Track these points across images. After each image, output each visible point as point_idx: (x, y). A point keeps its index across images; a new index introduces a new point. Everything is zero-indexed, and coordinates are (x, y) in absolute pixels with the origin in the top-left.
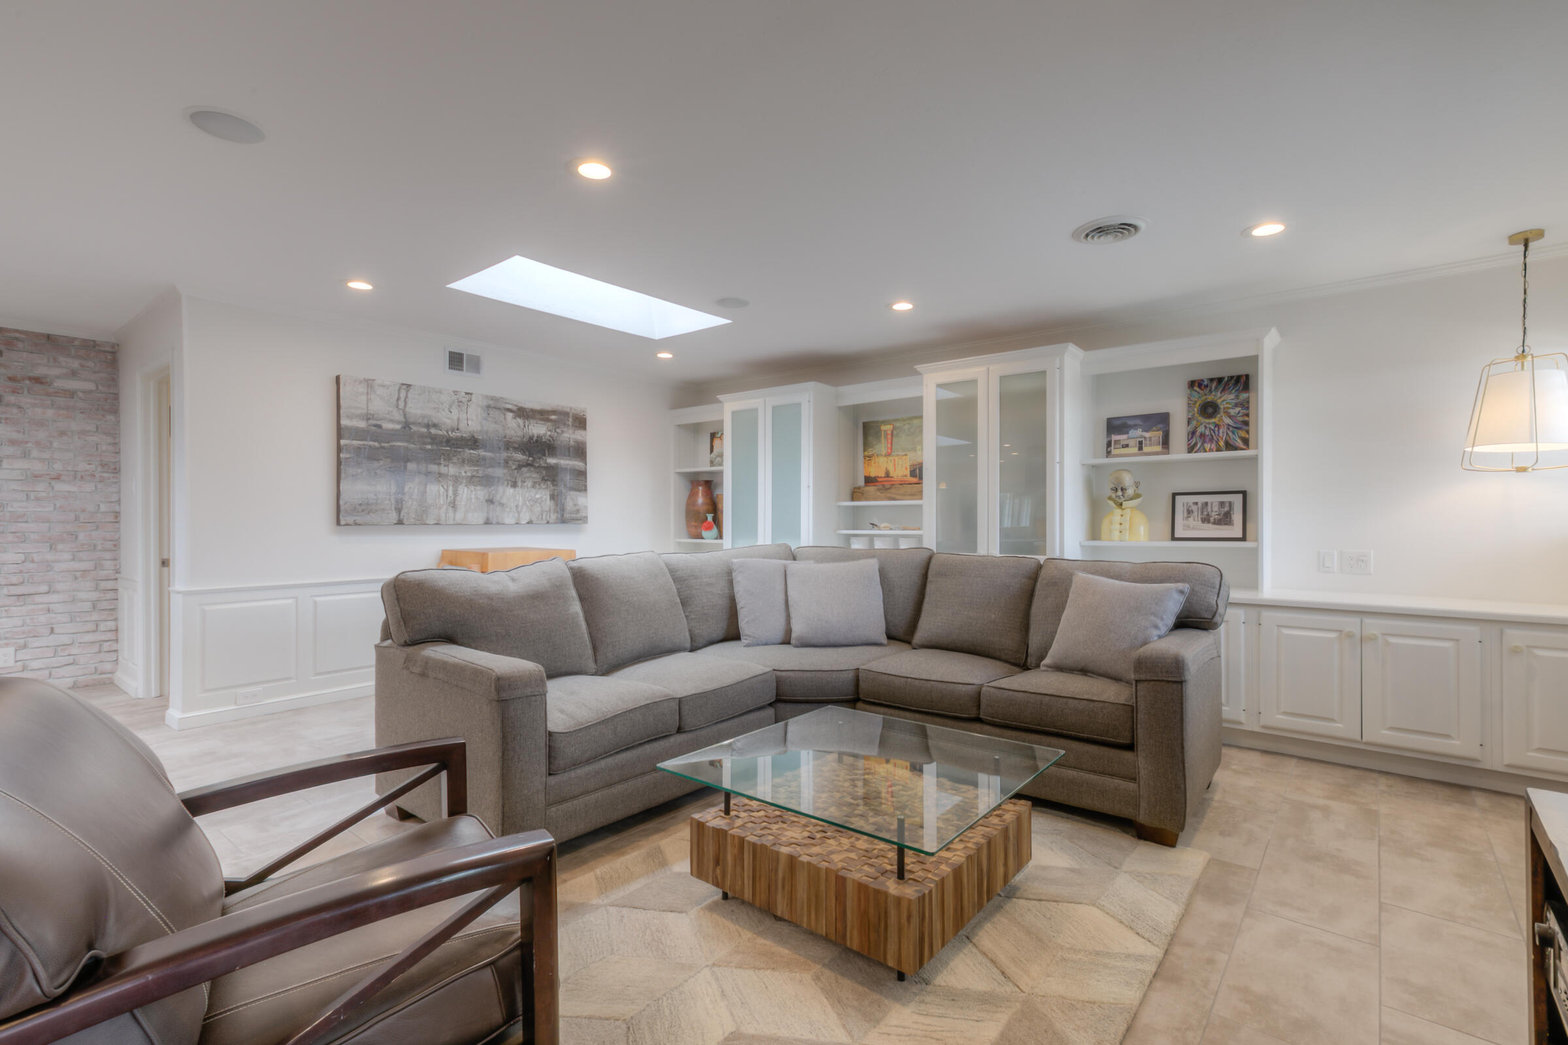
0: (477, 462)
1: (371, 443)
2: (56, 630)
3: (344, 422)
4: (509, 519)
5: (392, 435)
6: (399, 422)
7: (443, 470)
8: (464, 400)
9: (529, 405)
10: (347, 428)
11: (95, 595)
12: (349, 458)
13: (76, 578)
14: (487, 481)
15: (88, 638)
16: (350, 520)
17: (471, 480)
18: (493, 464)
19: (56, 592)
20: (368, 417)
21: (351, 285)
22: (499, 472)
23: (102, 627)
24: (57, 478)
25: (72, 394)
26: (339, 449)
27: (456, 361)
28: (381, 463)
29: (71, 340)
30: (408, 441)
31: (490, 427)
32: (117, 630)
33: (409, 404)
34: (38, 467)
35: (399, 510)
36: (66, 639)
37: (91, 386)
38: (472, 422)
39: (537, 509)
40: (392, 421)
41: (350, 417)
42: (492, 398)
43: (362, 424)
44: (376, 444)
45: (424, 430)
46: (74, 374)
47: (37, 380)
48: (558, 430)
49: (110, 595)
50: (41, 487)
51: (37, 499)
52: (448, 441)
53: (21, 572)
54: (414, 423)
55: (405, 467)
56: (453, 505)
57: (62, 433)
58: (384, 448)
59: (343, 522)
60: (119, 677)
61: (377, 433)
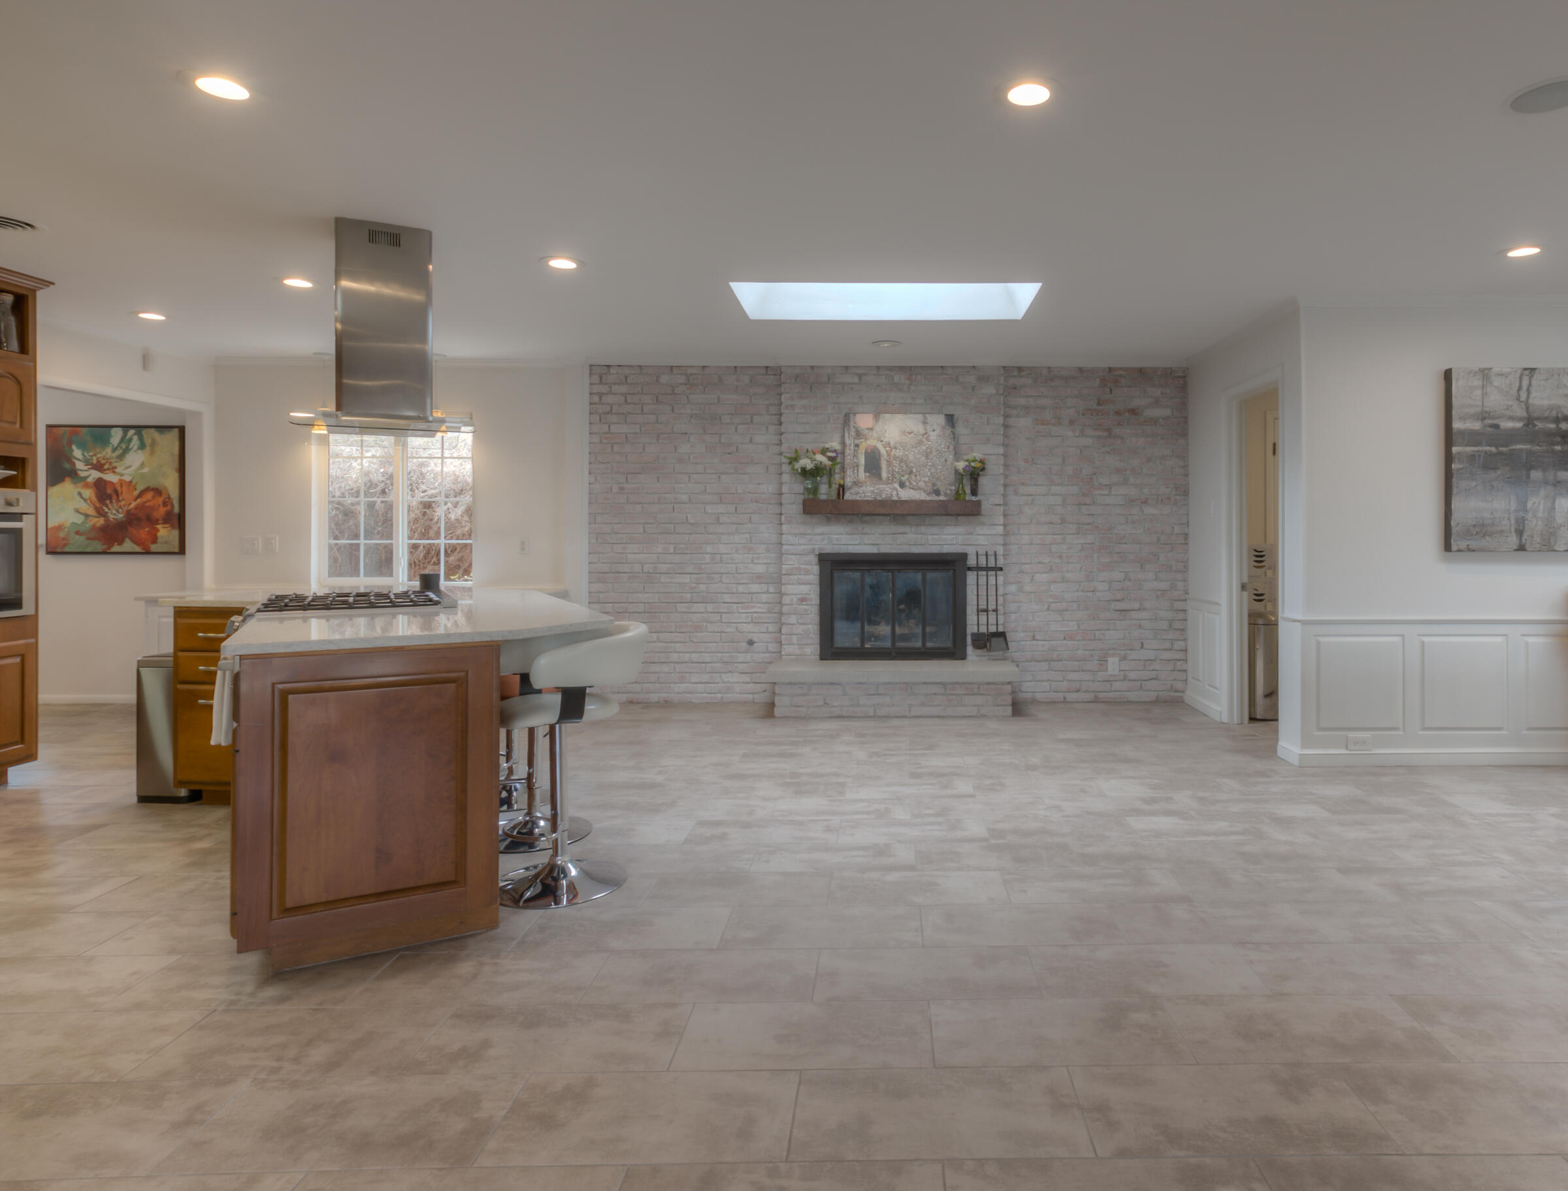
1: (1487, 448)
2: (1145, 646)
3: (1457, 425)
5: (1512, 436)
6: (1520, 419)
10: (1462, 433)
11: (1170, 615)
12: (1461, 469)
13: (1158, 597)
15: (1167, 655)
16: (1463, 544)
19: (1144, 609)
20: (1483, 416)
21: (1513, 254)
23: (1176, 646)
24: (1145, 502)
25: (1154, 421)
26: (1449, 458)
28: (1499, 472)
29: (1155, 370)
30: (1531, 442)
32: (1186, 650)
33: (1533, 394)
34: (1133, 492)
35: (1520, 533)
36: (1151, 655)
37: (1167, 412)
40: (1511, 418)
41: (1462, 419)
43: (1476, 426)
44: (1493, 449)
45: (1552, 426)
46: (1156, 403)
47: (1133, 412)
49: (1181, 616)
50: (1135, 511)
51: (1133, 522)
53: (1123, 589)
54: (1538, 419)
55: (1528, 476)
57: (1149, 459)
58: (1501, 453)
59: (1454, 548)
60: (1191, 696)
61: (1494, 435)
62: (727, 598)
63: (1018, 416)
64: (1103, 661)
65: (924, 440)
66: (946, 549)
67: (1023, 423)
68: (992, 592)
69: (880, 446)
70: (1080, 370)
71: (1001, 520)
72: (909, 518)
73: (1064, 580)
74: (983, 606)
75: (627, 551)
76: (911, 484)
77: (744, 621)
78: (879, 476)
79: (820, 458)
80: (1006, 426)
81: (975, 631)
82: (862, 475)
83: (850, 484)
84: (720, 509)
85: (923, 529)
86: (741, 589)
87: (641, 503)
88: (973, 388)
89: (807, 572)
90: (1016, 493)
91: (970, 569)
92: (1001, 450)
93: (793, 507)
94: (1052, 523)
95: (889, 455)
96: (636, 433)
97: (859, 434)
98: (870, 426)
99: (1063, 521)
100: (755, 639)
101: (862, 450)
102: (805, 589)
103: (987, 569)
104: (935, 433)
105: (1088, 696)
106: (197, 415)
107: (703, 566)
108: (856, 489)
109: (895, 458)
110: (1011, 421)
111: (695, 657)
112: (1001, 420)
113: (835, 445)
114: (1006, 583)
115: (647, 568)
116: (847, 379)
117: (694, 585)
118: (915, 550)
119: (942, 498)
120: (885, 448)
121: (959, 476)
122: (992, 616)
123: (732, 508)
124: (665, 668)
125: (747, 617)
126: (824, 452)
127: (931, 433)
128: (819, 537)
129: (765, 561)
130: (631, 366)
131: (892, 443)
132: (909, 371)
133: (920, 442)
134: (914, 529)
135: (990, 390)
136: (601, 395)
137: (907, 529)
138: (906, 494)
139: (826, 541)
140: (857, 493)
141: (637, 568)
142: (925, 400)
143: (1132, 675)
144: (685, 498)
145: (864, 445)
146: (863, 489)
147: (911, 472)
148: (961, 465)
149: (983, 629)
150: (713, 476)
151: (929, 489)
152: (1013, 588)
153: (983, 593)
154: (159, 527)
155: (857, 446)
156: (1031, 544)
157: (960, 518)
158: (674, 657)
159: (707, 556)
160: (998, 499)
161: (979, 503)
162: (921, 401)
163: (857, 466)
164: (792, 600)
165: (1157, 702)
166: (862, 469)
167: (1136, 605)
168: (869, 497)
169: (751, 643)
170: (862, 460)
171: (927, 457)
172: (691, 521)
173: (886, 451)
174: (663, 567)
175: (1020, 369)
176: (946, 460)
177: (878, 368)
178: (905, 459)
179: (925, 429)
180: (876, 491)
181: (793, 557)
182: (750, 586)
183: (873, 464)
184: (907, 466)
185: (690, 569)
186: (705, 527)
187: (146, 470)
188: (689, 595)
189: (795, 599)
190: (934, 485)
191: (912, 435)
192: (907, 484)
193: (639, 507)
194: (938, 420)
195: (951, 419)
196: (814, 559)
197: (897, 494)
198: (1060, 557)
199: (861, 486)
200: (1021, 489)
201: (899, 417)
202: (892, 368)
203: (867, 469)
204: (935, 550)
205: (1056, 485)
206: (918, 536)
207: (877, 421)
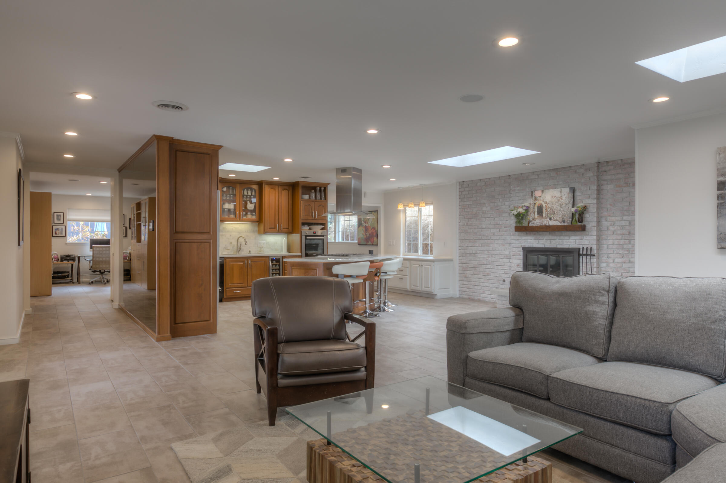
62: (497, 263)
63: (607, 184)
65: (560, 199)
66: (571, 246)
67: (610, 187)
68: (589, 266)
69: (543, 203)
71: (596, 233)
72: (555, 233)
75: (469, 246)
76: (554, 218)
77: (502, 272)
78: (543, 217)
79: (520, 210)
80: (598, 190)
82: (536, 215)
83: (531, 220)
84: (495, 230)
85: (562, 238)
86: (501, 260)
87: (472, 229)
88: (583, 174)
89: (519, 255)
90: (607, 221)
91: (582, 255)
92: (595, 201)
94: (624, 234)
95: (546, 207)
96: (471, 204)
97: (536, 199)
98: (540, 195)
100: (506, 280)
101: (536, 206)
102: (519, 261)
103: (587, 255)
104: (565, 196)
106: (380, 207)
107: (490, 251)
108: (534, 221)
109: (549, 208)
111: (487, 285)
112: (596, 187)
113: (527, 204)
115: (474, 252)
116: (534, 177)
117: (487, 258)
118: (559, 246)
119: (566, 224)
120: (545, 204)
121: (573, 214)
123: (498, 230)
124: (479, 288)
125: (503, 271)
126: (522, 207)
127: (563, 196)
128: (523, 241)
129: (508, 250)
130: (470, 181)
131: (548, 202)
132: (557, 170)
133: (559, 201)
134: (558, 237)
135: (590, 174)
136: (462, 192)
137: (556, 238)
138: (552, 223)
139: (525, 243)
140: (534, 223)
141: (471, 252)
142: (563, 182)
144: (484, 226)
145: (538, 203)
146: (537, 221)
147: (554, 213)
148: (573, 210)
150: (493, 218)
151: (561, 220)
152: (604, 265)
154: (374, 238)
155: (535, 204)
156: (614, 244)
157: (575, 232)
158: (481, 284)
159: (491, 248)
160: (594, 224)
161: (585, 226)
162: (561, 183)
163: (534, 212)
164: (515, 265)
166: (536, 213)
168: (538, 224)
169: (504, 281)
170: (536, 209)
171: (561, 206)
172: (486, 235)
173: (545, 205)
174: (478, 252)
175: (607, 162)
176: (568, 208)
177: (544, 171)
178: (552, 208)
179: (561, 195)
180: (540, 222)
181: (514, 249)
182: (504, 259)
183: (540, 211)
184: (553, 211)
185: (486, 252)
186: (490, 237)
187: (372, 223)
188: (486, 262)
189: (516, 265)
190: (563, 218)
191: (556, 198)
192: (553, 218)
193: (471, 230)
194: (566, 191)
195: (573, 190)
196: (521, 250)
197: (548, 223)
198: (628, 251)
199: (535, 220)
200: (609, 218)
201: (551, 190)
202: (549, 170)
203: (538, 213)
204: (566, 246)
205: (626, 216)
206: (560, 240)
207: (543, 193)
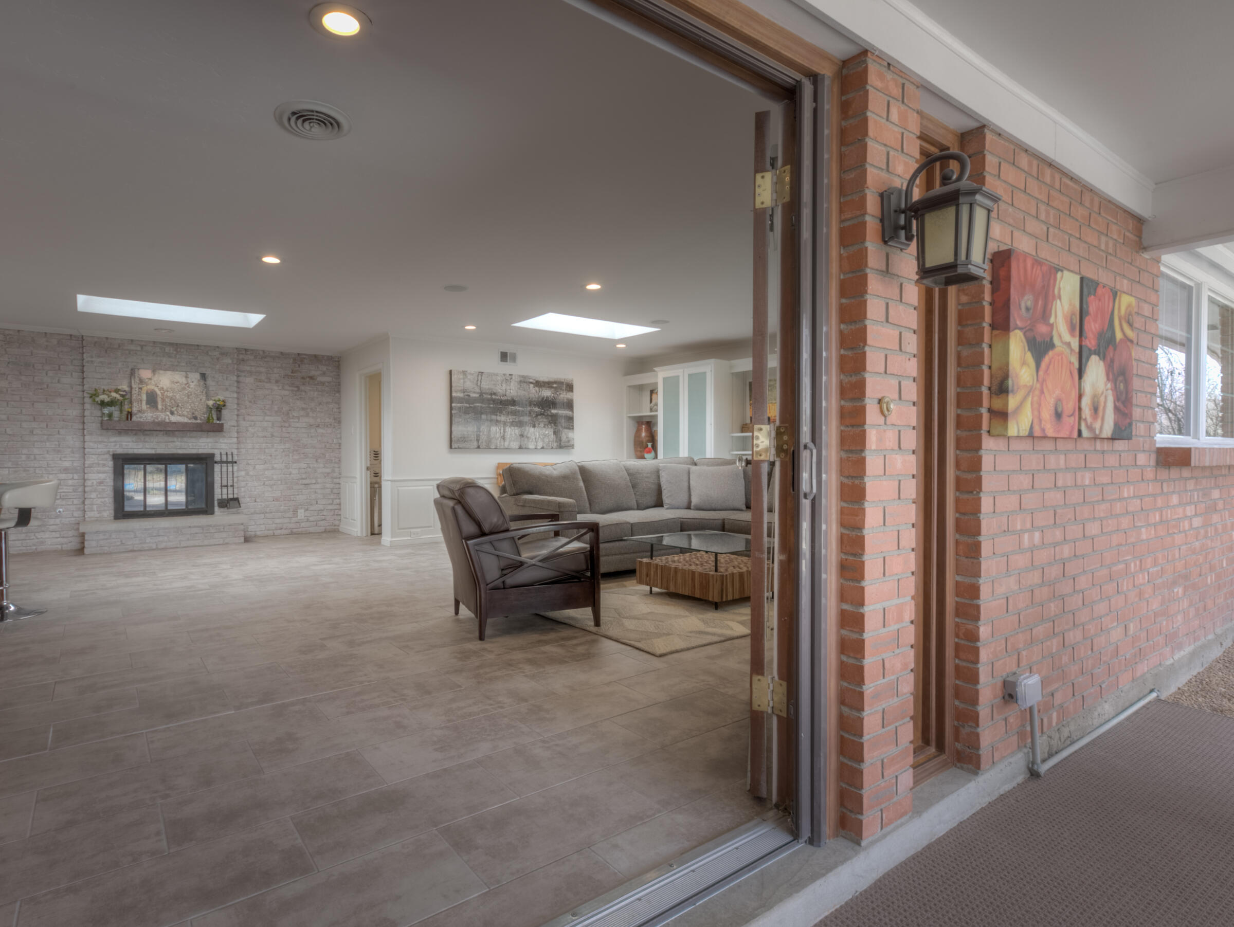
0: (514, 413)
1: (466, 405)
2: (318, 502)
3: (454, 394)
4: (532, 446)
5: (475, 400)
6: (478, 393)
7: (499, 418)
8: (508, 379)
9: (541, 379)
10: (456, 398)
11: (332, 486)
12: (455, 413)
13: (325, 477)
14: (520, 424)
15: (330, 507)
16: (457, 446)
17: (513, 424)
18: (523, 414)
19: (318, 483)
20: (464, 391)
21: (466, 328)
22: (526, 419)
23: (335, 503)
24: (318, 426)
25: (323, 384)
26: (451, 408)
27: (504, 357)
28: (470, 415)
29: (323, 356)
30: (482, 403)
31: (522, 393)
32: (340, 504)
33: (483, 383)
34: (311, 421)
35: (478, 441)
36: (321, 507)
37: (329, 379)
38: (512, 390)
39: (546, 440)
40: (474, 392)
41: (456, 392)
42: (523, 377)
43: (461, 395)
44: (468, 405)
45: (489, 396)
46: (324, 374)
47: (311, 378)
48: (558, 393)
49: (337, 486)
50: (313, 431)
51: (312, 437)
52: (501, 402)
53: (306, 473)
54: (484, 393)
55: (481, 417)
56: (504, 438)
57: (320, 404)
58: (470, 407)
59: (453, 447)
60: (343, 527)
61: (468, 399)
63: (245, 376)
64: (295, 512)
65: (186, 387)
66: (201, 451)
67: (249, 380)
68: (230, 475)
69: (156, 389)
70: (282, 353)
71: (236, 435)
72: (177, 433)
73: (273, 468)
74: (224, 483)
76: (178, 412)
78: (157, 408)
79: (114, 394)
80: (238, 382)
81: (220, 497)
82: (144, 406)
83: (135, 412)
84: (34, 425)
85: (185, 439)
86: (51, 477)
88: (218, 359)
89: (104, 465)
90: (244, 420)
91: (216, 462)
92: (235, 395)
93: (92, 424)
94: (265, 437)
95: (162, 394)
97: (141, 381)
98: (150, 377)
99: (272, 436)
101: (144, 391)
102: (102, 476)
103: (227, 462)
104: (194, 384)
105: (287, 532)
108: (140, 415)
109: (167, 397)
110: (241, 379)
112: (235, 378)
113: (125, 387)
114: (238, 470)
116: (132, 347)
117: (12, 475)
118: (180, 452)
119: (199, 421)
120: (160, 390)
121: (210, 409)
122: (230, 489)
123: (44, 425)
126: (117, 391)
127: (191, 384)
128: (113, 444)
129: (71, 459)
131: (165, 388)
132: (176, 346)
133: (184, 389)
134: (179, 439)
135: (228, 360)
137: (175, 439)
138: (174, 419)
139: (118, 446)
140: (141, 417)
142: (187, 364)
143: (311, 519)
145: (145, 389)
146: (146, 415)
147: (178, 406)
148: (211, 403)
149: (225, 497)
150: (28, 403)
151: (190, 416)
152: (243, 473)
153: (224, 476)
155: (141, 388)
156: (253, 448)
157: (209, 433)
159: (23, 456)
160: (234, 423)
161: (222, 425)
162: (183, 364)
163: (141, 401)
164: (93, 483)
165: (325, 531)
166: (144, 403)
167: (314, 481)
168: (150, 419)
170: (144, 397)
171: (188, 397)
172: (11, 433)
173: (161, 392)
175: (246, 350)
176: (201, 400)
177: (154, 342)
178: (174, 398)
179: (187, 381)
180: (154, 416)
181: (93, 456)
182: (59, 475)
183: (152, 400)
184: (175, 402)
185: (10, 464)
186: (21, 437)
189: (95, 483)
190: (193, 414)
191: (178, 384)
192: (176, 412)
194: (195, 376)
195: (203, 376)
196: (110, 458)
197: (169, 419)
198: (271, 456)
199: (144, 413)
200: (247, 418)
201: (169, 373)
202: (164, 344)
203: (148, 402)
204: (194, 451)
205: (268, 416)
206: (183, 444)
207: (154, 374)
